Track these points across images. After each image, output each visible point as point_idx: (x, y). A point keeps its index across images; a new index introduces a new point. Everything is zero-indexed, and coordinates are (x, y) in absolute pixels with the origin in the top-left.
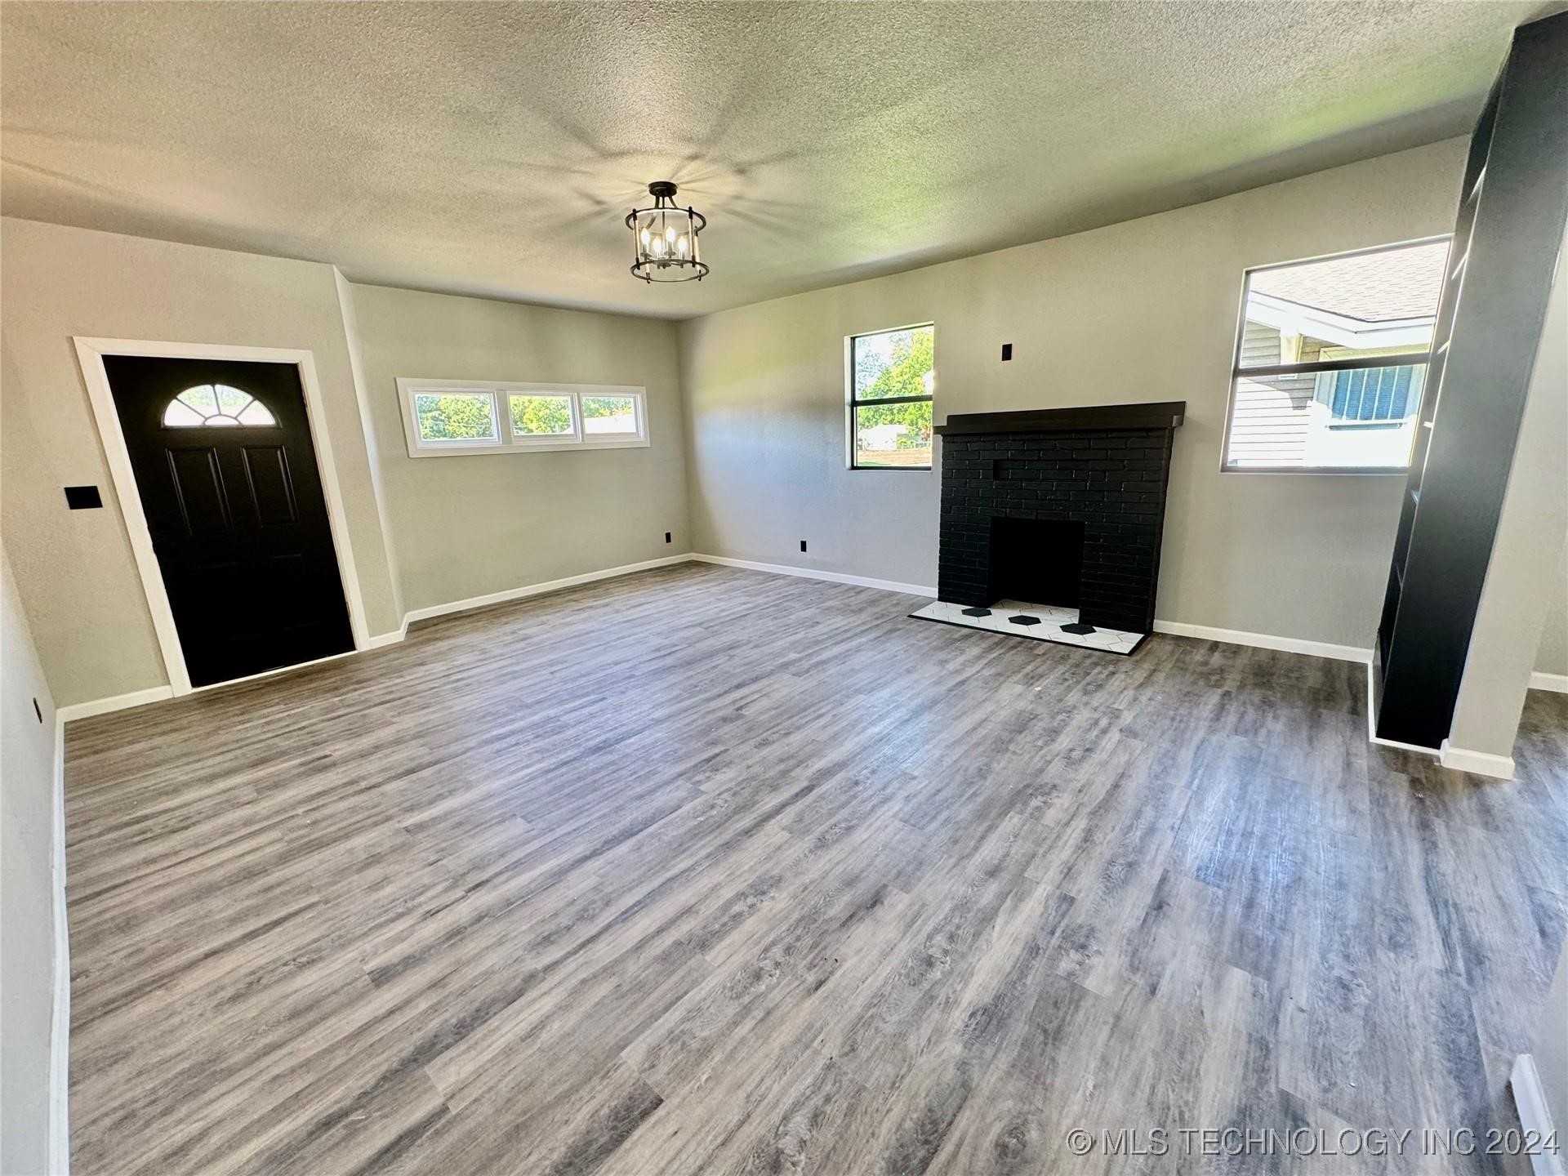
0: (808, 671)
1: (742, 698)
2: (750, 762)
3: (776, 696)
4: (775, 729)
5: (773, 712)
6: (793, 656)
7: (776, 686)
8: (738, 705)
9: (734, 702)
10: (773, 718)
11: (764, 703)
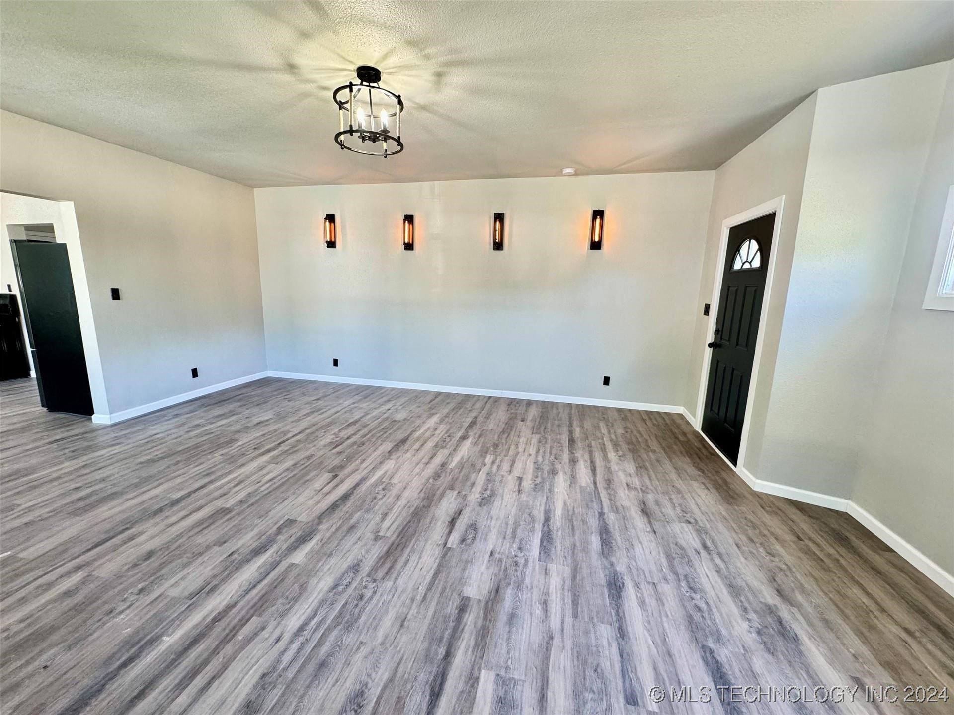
0: (279, 531)
1: (337, 486)
2: (314, 448)
3: (308, 492)
4: (303, 466)
5: (308, 477)
6: (299, 557)
7: (310, 503)
8: (338, 479)
9: (342, 481)
10: (307, 474)
11: (317, 485)
